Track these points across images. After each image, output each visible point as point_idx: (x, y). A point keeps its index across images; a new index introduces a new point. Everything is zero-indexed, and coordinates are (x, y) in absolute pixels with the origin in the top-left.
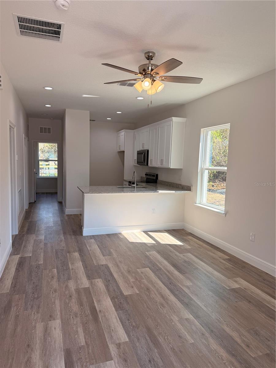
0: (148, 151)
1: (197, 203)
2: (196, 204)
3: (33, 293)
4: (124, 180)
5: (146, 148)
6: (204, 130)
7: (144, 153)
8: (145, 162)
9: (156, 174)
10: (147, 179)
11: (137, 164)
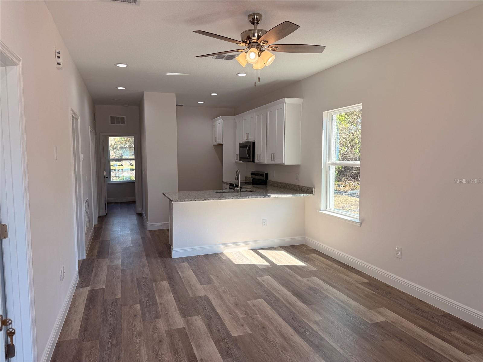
0: (254, 143)
2: (320, 210)
3: (110, 339)
4: (224, 182)
5: (251, 139)
6: (327, 113)
7: (248, 146)
8: (250, 158)
9: (266, 173)
10: (253, 179)
11: (240, 161)
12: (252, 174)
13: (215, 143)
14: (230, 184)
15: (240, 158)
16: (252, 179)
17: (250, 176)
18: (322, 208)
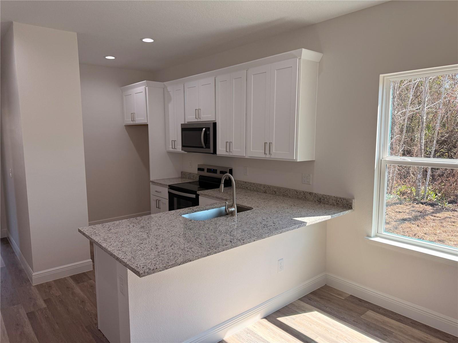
0: (215, 124)
1: (372, 235)
2: (370, 237)
4: (153, 182)
7: (204, 129)
8: (208, 147)
9: (230, 170)
10: (201, 177)
11: (182, 150)
12: (199, 169)
13: (131, 123)
14: (169, 186)
15: (183, 146)
16: (198, 176)
17: (196, 171)
18: (373, 233)
